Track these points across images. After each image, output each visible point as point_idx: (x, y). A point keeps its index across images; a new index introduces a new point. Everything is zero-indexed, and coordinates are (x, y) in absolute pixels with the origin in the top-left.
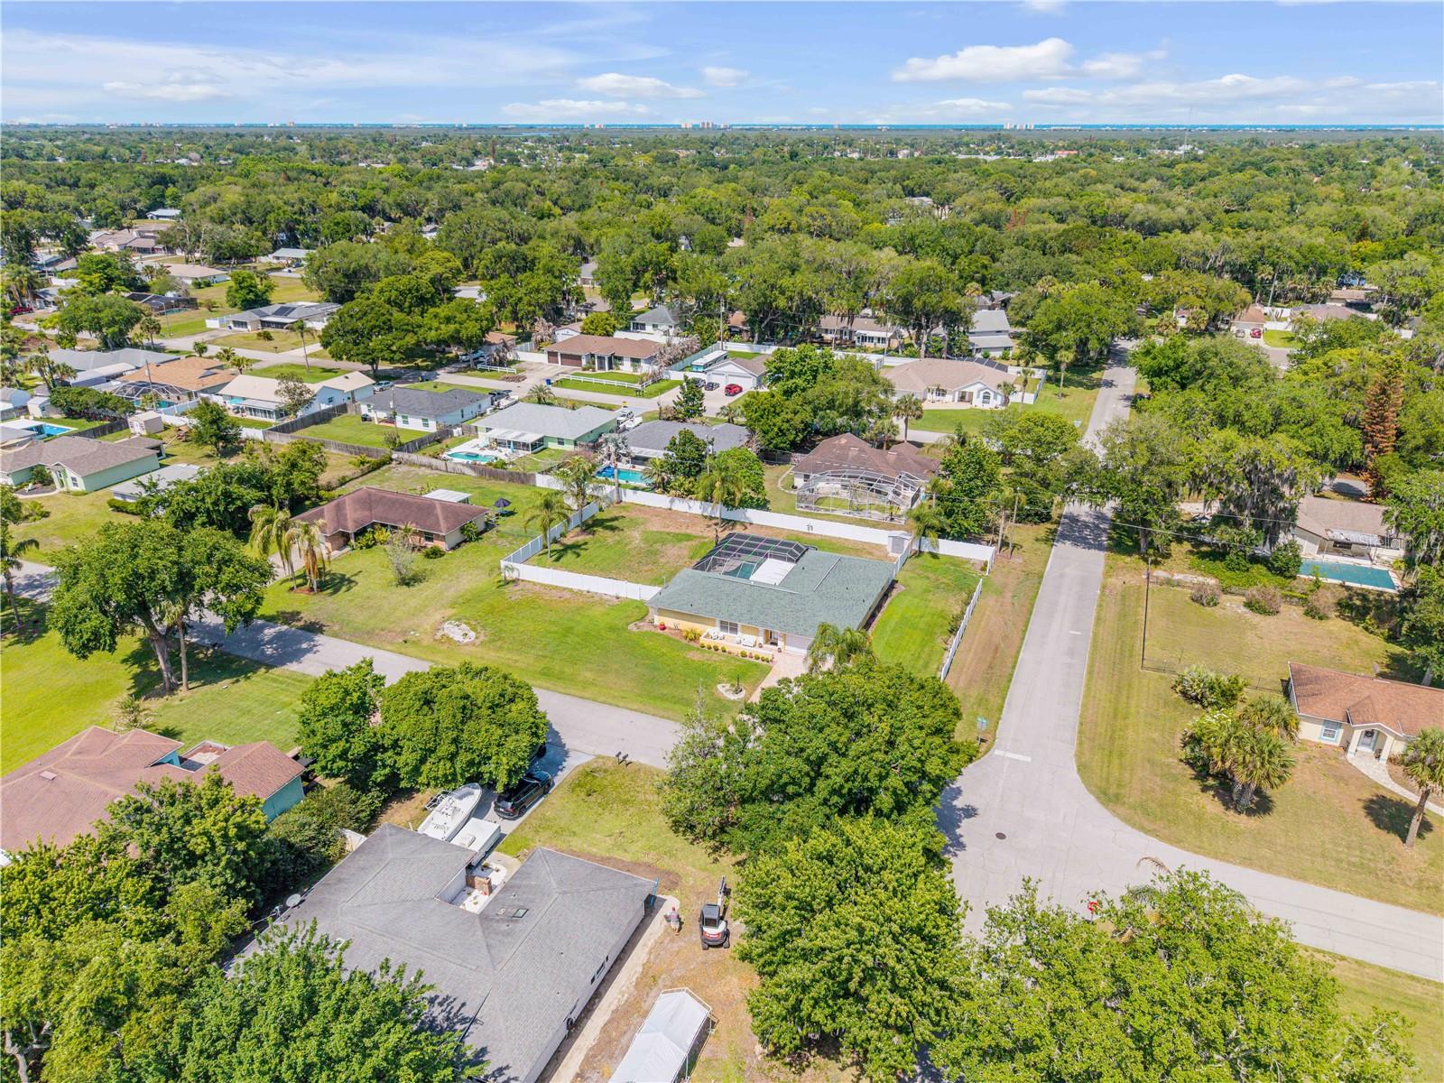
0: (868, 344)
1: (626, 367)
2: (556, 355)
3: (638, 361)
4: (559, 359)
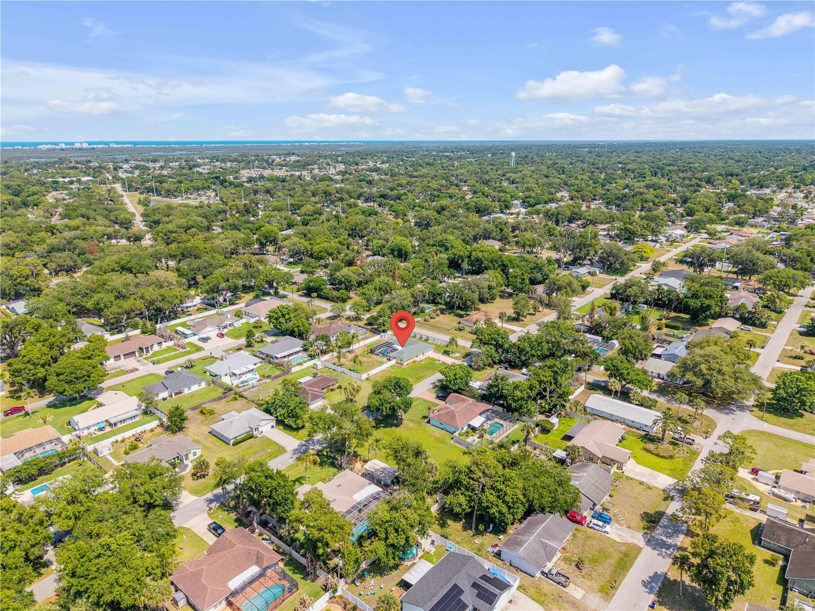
1: (156, 348)
2: (119, 356)
3: (161, 343)
4: (122, 357)
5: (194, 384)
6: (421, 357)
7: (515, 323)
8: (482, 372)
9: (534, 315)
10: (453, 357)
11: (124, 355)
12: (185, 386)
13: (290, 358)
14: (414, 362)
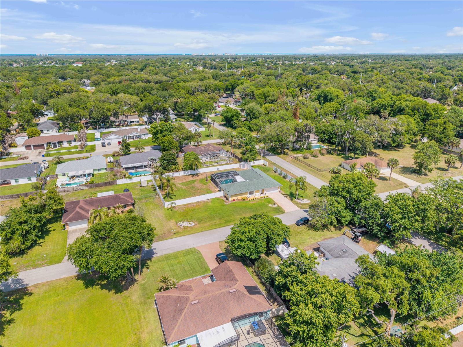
0: (132, 124)
1: (65, 145)
2: (30, 146)
3: (70, 141)
4: (32, 147)
5: (22, 177)
6: (257, 195)
7: (414, 176)
8: (320, 233)
9: (446, 170)
10: (297, 204)
11: (34, 146)
12: (12, 178)
13: (138, 170)
14: (243, 199)
